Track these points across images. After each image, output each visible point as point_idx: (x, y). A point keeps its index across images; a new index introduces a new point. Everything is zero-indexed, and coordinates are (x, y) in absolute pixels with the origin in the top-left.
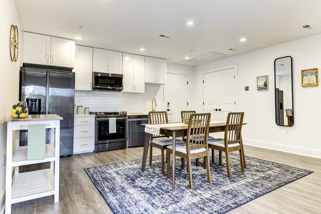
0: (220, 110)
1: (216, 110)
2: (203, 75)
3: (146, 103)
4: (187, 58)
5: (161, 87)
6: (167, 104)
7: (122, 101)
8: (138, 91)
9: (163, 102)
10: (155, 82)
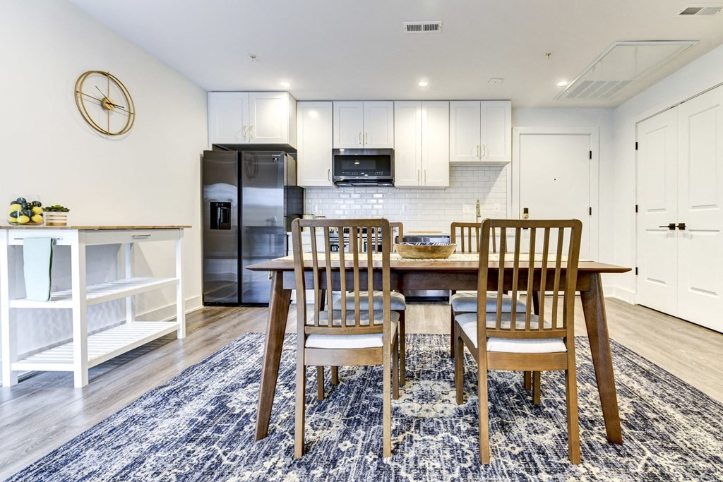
0: (682, 227)
1: (672, 227)
2: (636, 126)
3: (464, 210)
4: (563, 83)
5: (503, 172)
6: (522, 211)
7: (405, 207)
8: (430, 182)
9: (509, 208)
10: (477, 160)
